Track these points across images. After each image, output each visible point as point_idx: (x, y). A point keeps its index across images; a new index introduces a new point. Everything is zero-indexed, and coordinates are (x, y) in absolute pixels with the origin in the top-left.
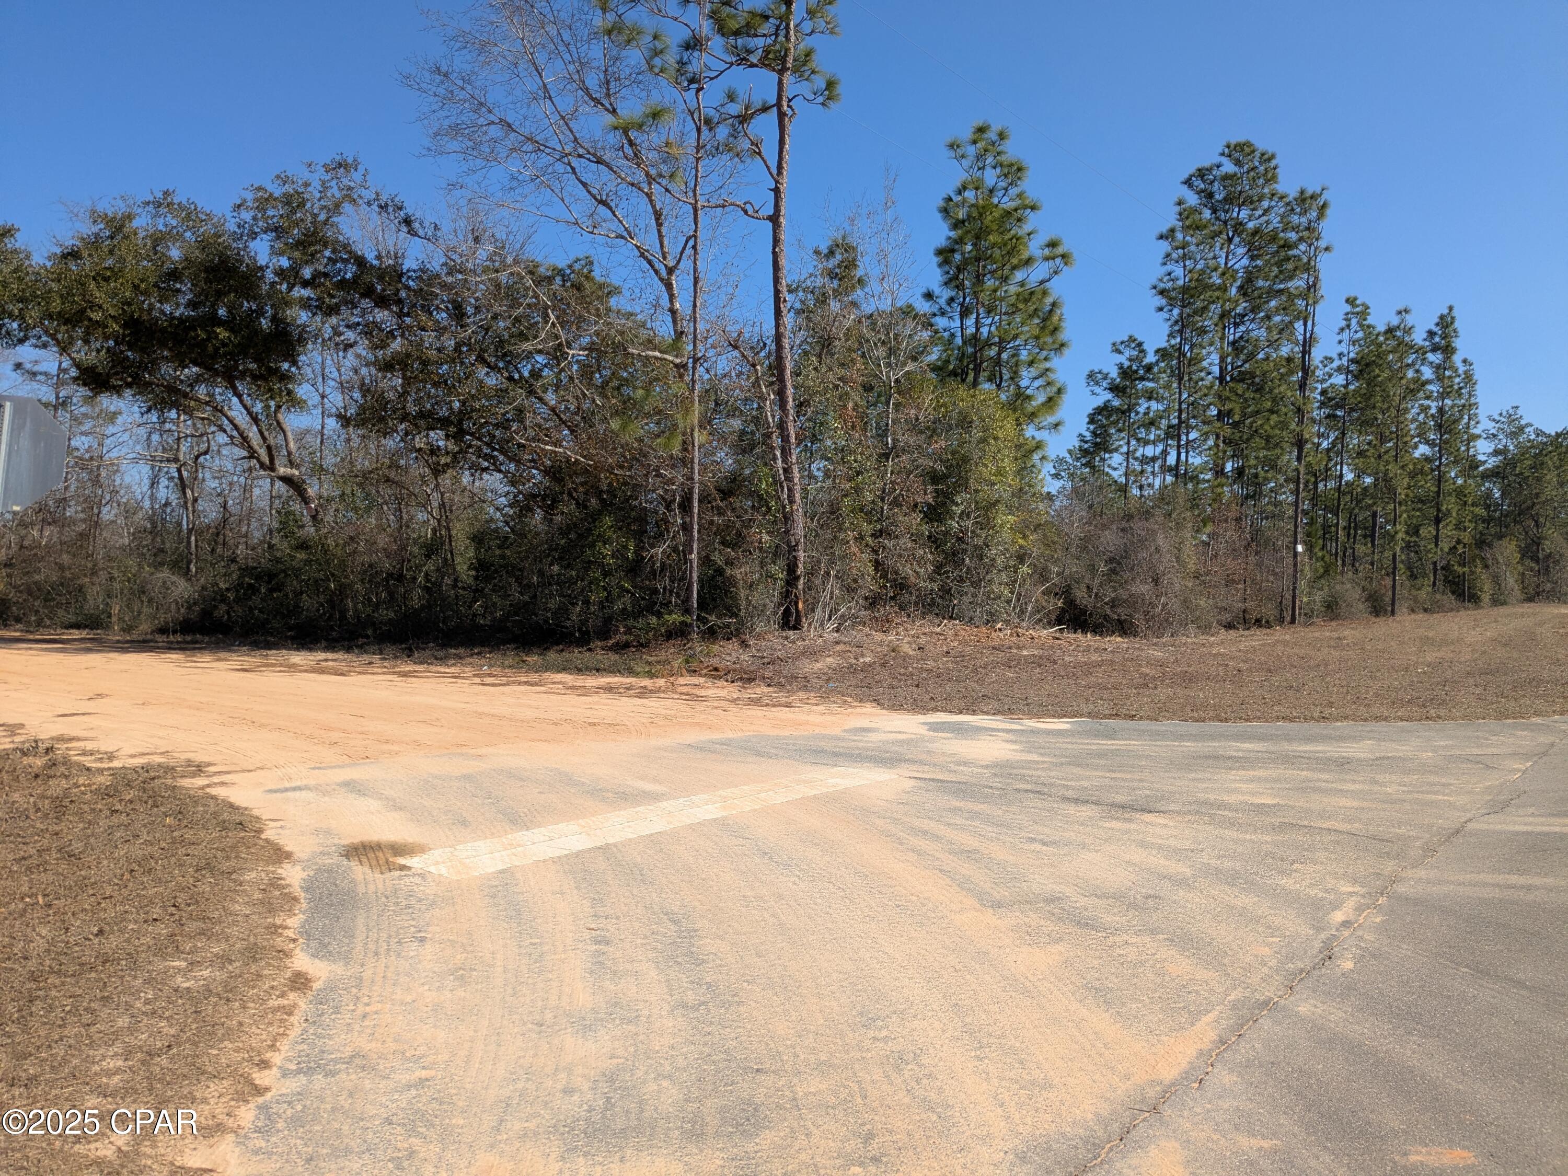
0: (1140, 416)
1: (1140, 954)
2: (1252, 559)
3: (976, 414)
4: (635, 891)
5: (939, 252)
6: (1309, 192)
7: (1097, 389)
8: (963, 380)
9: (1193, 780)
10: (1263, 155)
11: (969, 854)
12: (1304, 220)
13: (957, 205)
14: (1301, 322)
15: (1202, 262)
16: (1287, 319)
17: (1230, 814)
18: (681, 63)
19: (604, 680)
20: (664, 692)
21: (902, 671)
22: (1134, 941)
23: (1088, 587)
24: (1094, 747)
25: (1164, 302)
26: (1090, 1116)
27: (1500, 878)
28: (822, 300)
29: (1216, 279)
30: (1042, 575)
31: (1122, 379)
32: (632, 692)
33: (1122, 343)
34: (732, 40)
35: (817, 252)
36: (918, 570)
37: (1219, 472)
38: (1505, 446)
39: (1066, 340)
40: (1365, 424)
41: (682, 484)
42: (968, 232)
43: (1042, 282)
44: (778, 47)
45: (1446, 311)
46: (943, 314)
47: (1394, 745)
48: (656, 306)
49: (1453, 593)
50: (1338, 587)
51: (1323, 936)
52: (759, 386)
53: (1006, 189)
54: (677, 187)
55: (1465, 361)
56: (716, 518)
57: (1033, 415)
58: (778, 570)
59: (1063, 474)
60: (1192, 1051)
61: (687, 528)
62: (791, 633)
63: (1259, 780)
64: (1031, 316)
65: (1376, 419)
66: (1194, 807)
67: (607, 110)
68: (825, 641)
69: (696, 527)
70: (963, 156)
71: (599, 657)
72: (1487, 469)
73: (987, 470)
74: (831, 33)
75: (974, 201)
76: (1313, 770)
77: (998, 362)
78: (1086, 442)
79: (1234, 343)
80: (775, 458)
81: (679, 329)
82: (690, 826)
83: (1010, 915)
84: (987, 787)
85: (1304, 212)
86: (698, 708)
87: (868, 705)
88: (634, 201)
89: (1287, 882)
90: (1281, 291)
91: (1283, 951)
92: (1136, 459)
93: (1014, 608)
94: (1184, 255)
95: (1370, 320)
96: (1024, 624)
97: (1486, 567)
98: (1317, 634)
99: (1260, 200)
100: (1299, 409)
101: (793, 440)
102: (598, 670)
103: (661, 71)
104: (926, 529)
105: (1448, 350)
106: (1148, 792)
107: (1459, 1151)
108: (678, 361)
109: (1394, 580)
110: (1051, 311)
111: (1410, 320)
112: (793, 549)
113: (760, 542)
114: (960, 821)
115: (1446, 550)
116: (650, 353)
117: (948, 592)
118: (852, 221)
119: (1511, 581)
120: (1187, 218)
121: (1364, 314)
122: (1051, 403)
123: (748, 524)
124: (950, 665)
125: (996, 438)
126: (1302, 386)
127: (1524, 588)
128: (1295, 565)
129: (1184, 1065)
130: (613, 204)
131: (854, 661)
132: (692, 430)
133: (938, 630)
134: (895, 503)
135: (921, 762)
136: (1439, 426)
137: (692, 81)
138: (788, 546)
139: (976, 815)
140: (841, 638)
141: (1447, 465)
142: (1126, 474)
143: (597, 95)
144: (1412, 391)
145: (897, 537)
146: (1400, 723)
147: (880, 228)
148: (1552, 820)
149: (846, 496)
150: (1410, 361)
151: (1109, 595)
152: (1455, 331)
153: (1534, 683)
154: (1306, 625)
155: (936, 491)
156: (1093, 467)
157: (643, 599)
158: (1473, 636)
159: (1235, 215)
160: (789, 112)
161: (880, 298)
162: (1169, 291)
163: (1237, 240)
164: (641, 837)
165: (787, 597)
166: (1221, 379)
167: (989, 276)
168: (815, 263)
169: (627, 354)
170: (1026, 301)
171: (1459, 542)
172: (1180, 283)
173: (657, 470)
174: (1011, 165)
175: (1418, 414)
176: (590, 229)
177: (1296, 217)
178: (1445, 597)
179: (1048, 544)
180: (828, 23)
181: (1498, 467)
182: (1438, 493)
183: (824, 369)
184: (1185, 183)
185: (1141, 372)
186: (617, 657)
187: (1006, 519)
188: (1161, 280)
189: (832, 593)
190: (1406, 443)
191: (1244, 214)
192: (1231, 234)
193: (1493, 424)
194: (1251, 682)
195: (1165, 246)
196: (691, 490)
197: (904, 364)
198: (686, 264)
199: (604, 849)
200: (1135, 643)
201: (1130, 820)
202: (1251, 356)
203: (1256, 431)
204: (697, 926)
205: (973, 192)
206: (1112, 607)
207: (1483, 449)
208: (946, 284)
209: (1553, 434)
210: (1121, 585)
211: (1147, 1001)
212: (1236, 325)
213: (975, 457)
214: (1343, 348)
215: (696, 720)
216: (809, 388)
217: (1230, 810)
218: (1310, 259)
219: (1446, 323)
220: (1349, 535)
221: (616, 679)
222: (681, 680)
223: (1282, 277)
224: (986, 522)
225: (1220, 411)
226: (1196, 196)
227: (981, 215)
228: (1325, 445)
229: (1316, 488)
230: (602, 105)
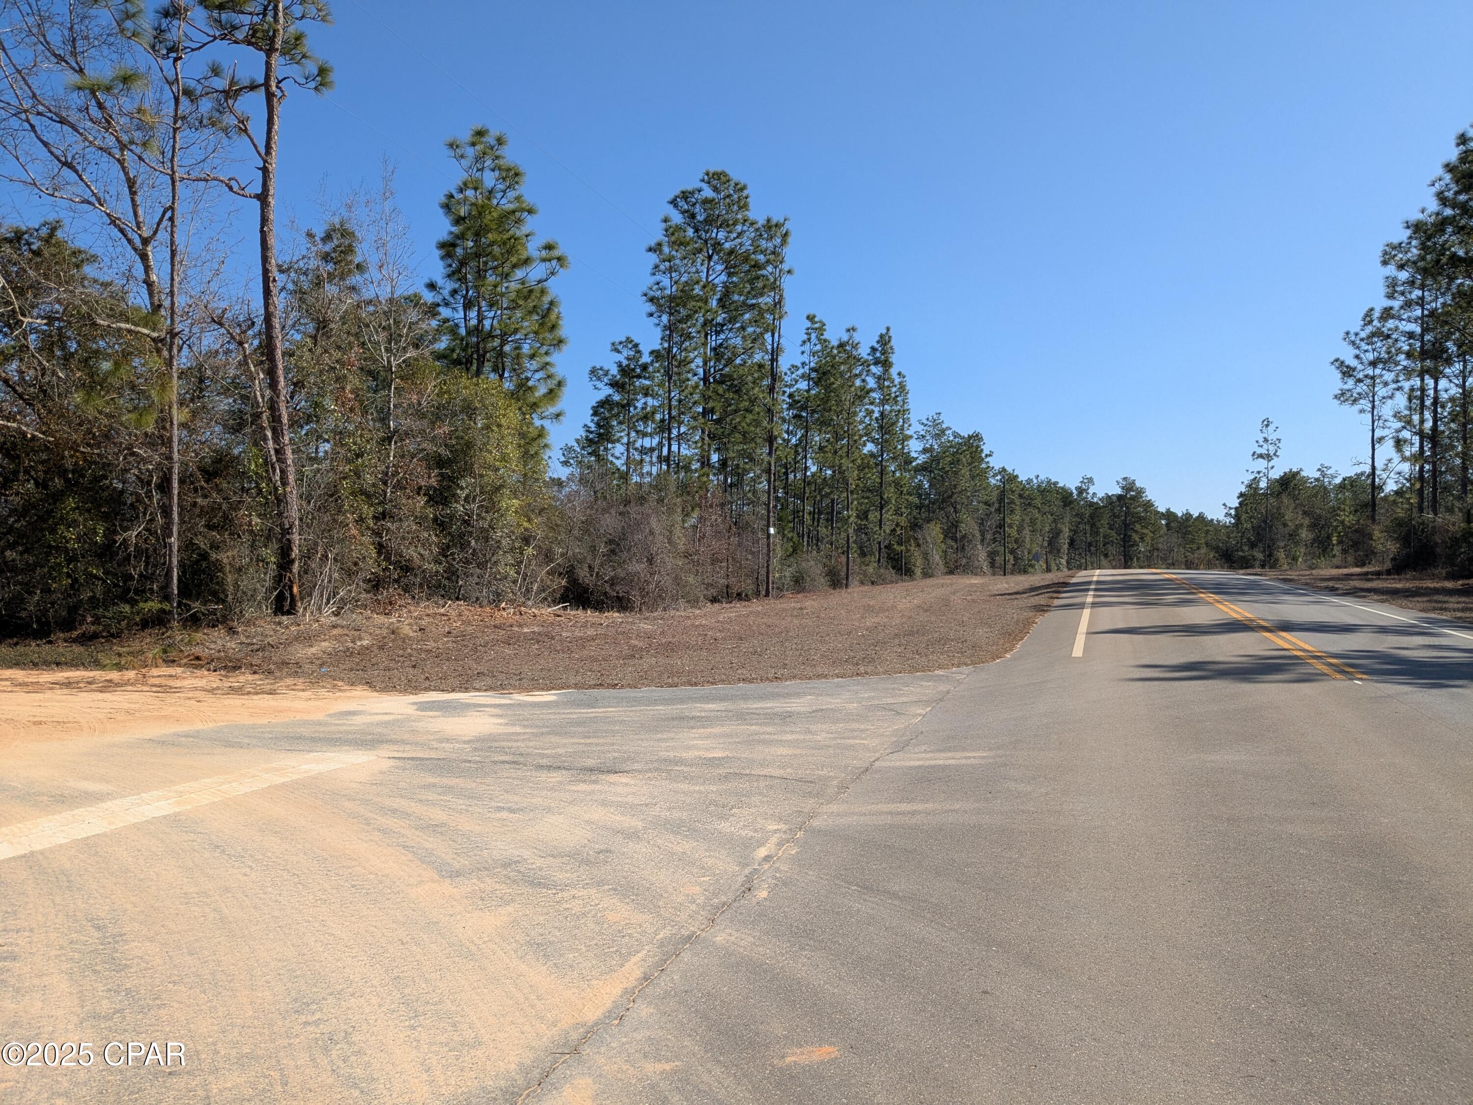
0: (639, 410)
1: (584, 907)
2: (734, 540)
3: (479, 401)
4: (58, 900)
5: (442, 245)
6: (774, 222)
7: (600, 385)
8: (468, 369)
9: (658, 740)
10: (736, 184)
11: (435, 828)
12: (770, 245)
13: (459, 203)
14: (770, 334)
15: (686, 275)
16: (758, 330)
17: (685, 769)
18: (160, 31)
19: (62, 675)
20: (132, 685)
21: (401, 652)
22: (580, 894)
23: (590, 567)
24: (575, 716)
25: (653, 308)
26: (513, 1066)
27: (892, 807)
28: (318, 283)
29: (697, 290)
30: (548, 557)
31: (622, 376)
32: (93, 686)
33: (620, 343)
34: (215, 14)
35: (310, 235)
36: (422, 552)
37: (705, 462)
38: (931, 445)
39: (563, 336)
40: (824, 423)
41: (160, 464)
42: (469, 229)
43: (540, 282)
44: (266, 26)
45: (884, 331)
46: (447, 304)
47: (829, 699)
48: (129, 276)
49: (894, 568)
50: (804, 564)
51: (747, 871)
52: (247, 364)
53: (504, 192)
54: (152, 156)
55: (899, 374)
56: (199, 500)
57: (534, 406)
58: (270, 554)
59: (572, 461)
60: (617, 991)
61: (166, 511)
62: (285, 618)
63: (715, 736)
64: (530, 313)
65: (832, 420)
66: (656, 765)
67: (73, 69)
68: (321, 626)
69: (175, 508)
70: (462, 156)
71: (61, 650)
72: (918, 465)
73: (492, 456)
74: (323, 20)
75: (473, 201)
76: (760, 725)
77: (501, 354)
78: (591, 432)
79: (714, 349)
80: (265, 439)
81: (157, 303)
82: (134, 826)
83: (467, 882)
84: (465, 761)
85: (771, 238)
86: (169, 700)
87: (359, 688)
88: (104, 166)
89: (724, 826)
90: (753, 306)
91: (711, 888)
92: (636, 449)
93: (520, 588)
94: (671, 267)
95: (826, 336)
96: (530, 603)
97: (919, 545)
98: (784, 606)
99: (734, 224)
100: (769, 410)
101: (285, 420)
102: (58, 664)
103: (133, 35)
104: (430, 512)
105: (886, 364)
106: (616, 754)
107: (827, 1048)
108: (155, 335)
109: (848, 558)
110: (549, 309)
111: (857, 337)
112: (286, 532)
113: (250, 524)
114: (432, 796)
115: (888, 531)
116: (123, 325)
117: (454, 573)
118: (349, 207)
119: (937, 558)
120: (673, 234)
121: (821, 330)
122: (552, 394)
123: (236, 507)
124: (450, 645)
125: (499, 426)
126: (772, 389)
127: (946, 563)
128: (768, 545)
129: (609, 1005)
130: (79, 168)
131: (351, 645)
132: (170, 407)
133: (442, 611)
134: (399, 486)
135: (403, 742)
136: (881, 427)
137: (171, 50)
138: (282, 529)
139: (450, 789)
140: (339, 622)
141: (888, 460)
142: (627, 464)
143: (61, 52)
144: (860, 397)
145: (400, 520)
146: (836, 680)
147: (378, 217)
148: (937, 755)
149: (344, 478)
150: (857, 372)
151: (609, 574)
152: (891, 348)
153: (942, 642)
154: (777, 597)
155: (441, 475)
156: (598, 456)
157: (116, 585)
158: (904, 604)
159: (714, 235)
160: (278, 93)
161: (379, 285)
162: (658, 299)
163: (715, 257)
164: (73, 841)
165: (280, 581)
166: (705, 379)
167: (490, 272)
168: (309, 245)
169: (94, 324)
170: (526, 298)
171: (897, 525)
172: (668, 292)
173: (130, 448)
174: (508, 170)
175: (865, 417)
176: (50, 191)
177: (764, 242)
178: (887, 571)
179: (553, 528)
180: (319, 10)
181: (926, 462)
182: (881, 483)
183: (319, 351)
184: (671, 203)
185: (638, 371)
186: (82, 649)
187: (510, 504)
188: (651, 289)
189: (330, 576)
190: (855, 441)
191: (721, 235)
192: (710, 252)
193: (922, 427)
194: (725, 649)
195: (653, 258)
196: (170, 469)
197: (405, 349)
198: (163, 236)
199: (29, 859)
200: (629, 617)
201: (595, 782)
202: (730, 361)
203: (735, 427)
204: (124, 930)
205: (473, 191)
206: (612, 585)
207: (914, 447)
208: (449, 276)
209: (966, 436)
210: (619, 564)
211: (584, 949)
212: (718, 333)
213: (479, 443)
214: (805, 358)
215: (163, 713)
216: (303, 369)
217: (686, 765)
218: (775, 280)
219: (884, 340)
220: (814, 519)
221: (78, 673)
222: (155, 672)
223: (753, 293)
224: (491, 507)
225: (704, 408)
226: (681, 216)
227: (480, 214)
228: (794, 441)
229: (787, 478)
230: (67, 63)
